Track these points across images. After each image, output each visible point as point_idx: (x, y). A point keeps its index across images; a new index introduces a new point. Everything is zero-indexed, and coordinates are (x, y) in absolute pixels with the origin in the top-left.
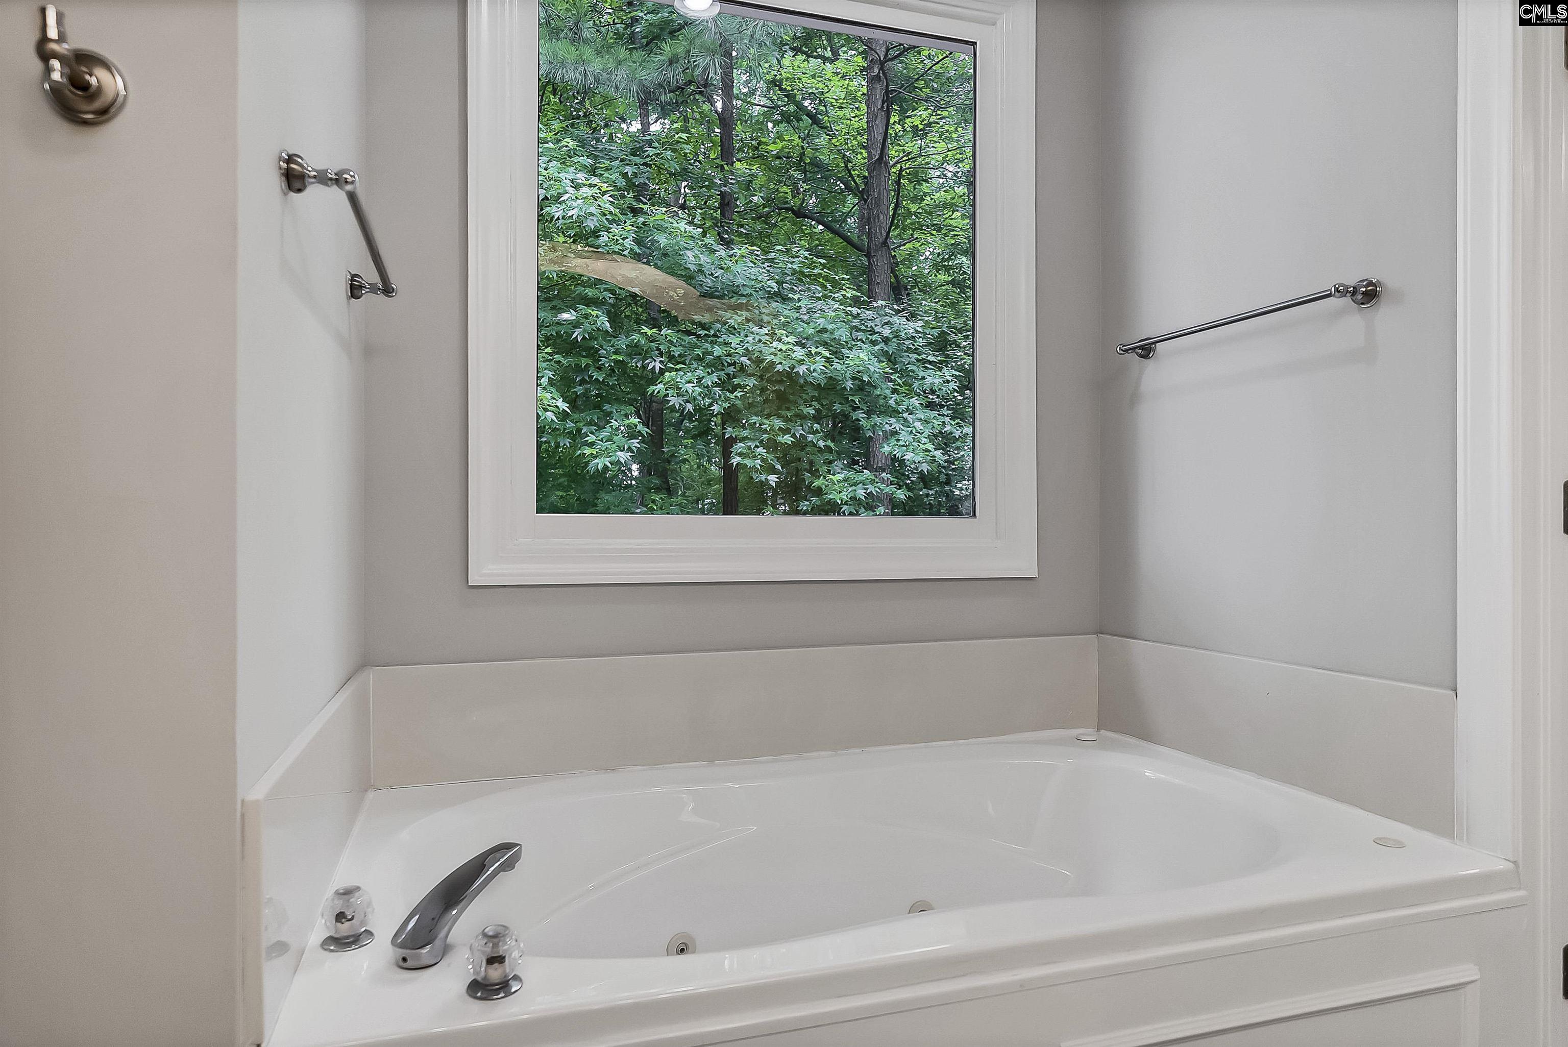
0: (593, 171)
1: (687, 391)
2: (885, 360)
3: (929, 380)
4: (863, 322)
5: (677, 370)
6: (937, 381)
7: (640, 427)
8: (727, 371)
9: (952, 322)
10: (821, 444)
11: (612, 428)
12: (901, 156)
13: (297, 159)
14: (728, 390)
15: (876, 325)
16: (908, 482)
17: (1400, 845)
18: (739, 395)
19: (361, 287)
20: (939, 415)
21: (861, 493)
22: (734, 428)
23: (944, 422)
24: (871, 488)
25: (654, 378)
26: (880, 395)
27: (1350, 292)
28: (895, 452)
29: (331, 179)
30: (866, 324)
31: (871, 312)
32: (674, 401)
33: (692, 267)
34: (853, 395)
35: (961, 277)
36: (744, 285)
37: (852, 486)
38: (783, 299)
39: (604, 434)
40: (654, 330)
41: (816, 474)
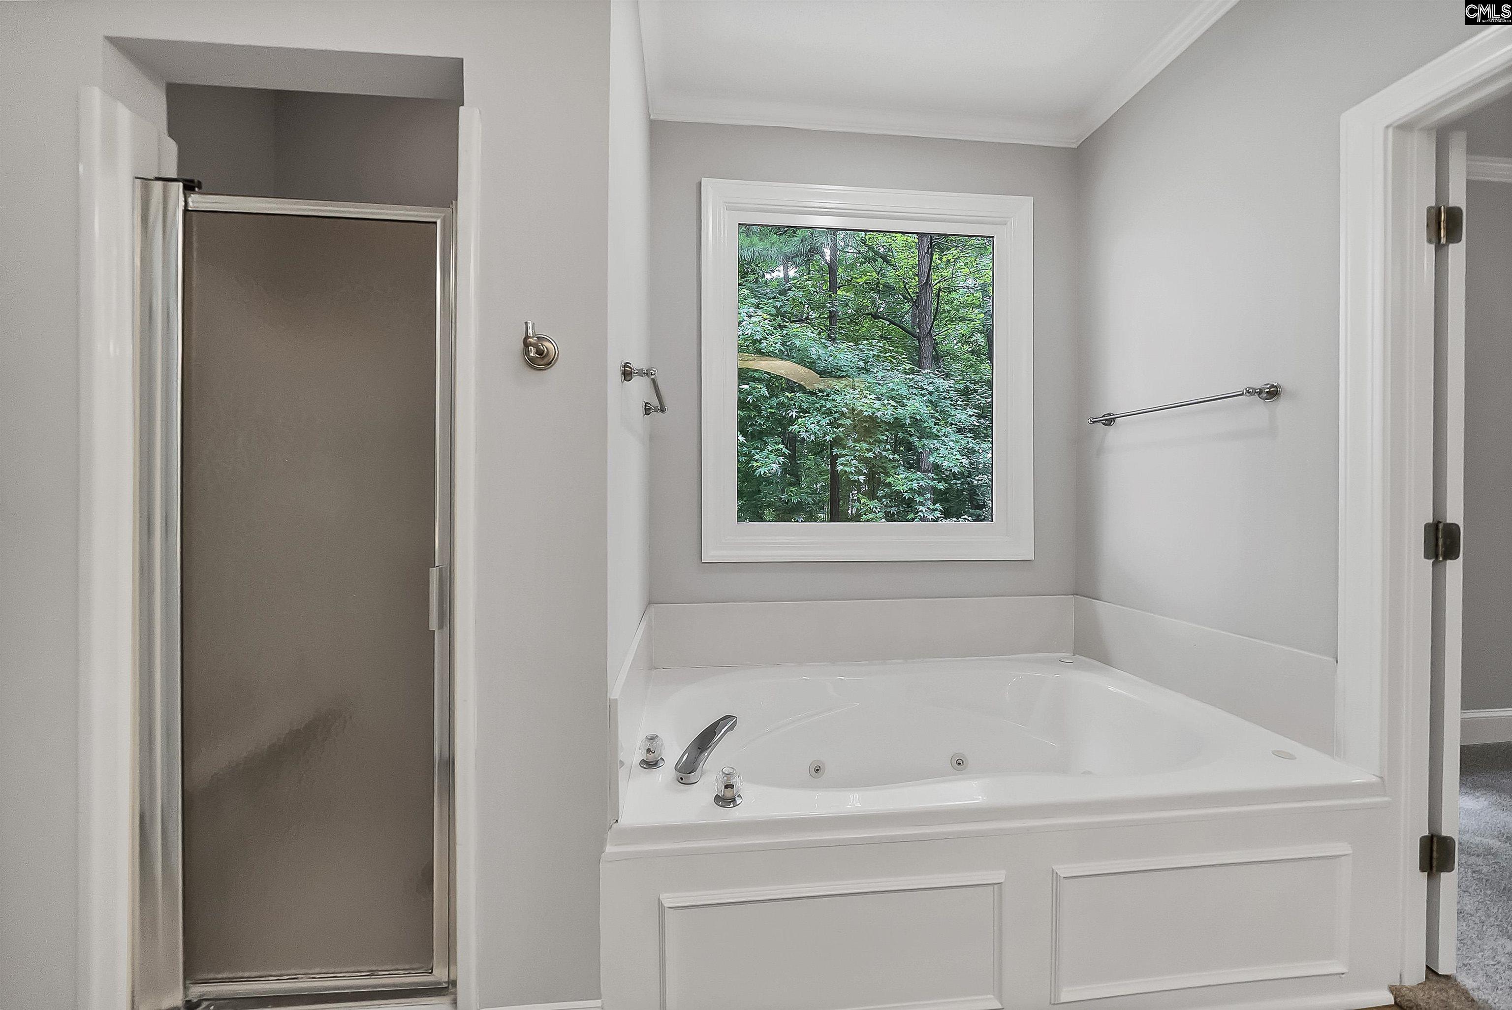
0: (757, 306)
1: (811, 429)
2: (930, 405)
3: (958, 416)
4: (916, 383)
5: (805, 417)
6: (963, 417)
7: (784, 450)
8: (834, 416)
9: (972, 377)
10: (891, 457)
11: (769, 451)
12: (940, 279)
13: (628, 364)
14: (835, 427)
15: (924, 385)
16: (943, 476)
17: (1291, 757)
18: (841, 430)
19: (650, 409)
20: (965, 437)
21: (915, 485)
22: (838, 449)
23: (968, 442)
24: (922, 483)
25: (792, 421)
26: (928, 427)
27: (1257, 392)
28: (937, 461)
29: (645, 373)
30: (918, 384)
31: (921, 377)
32: (803, 435)
33: (814, 357)
34: (910, 428)
35: (978, 348)
36: (844, 365)
37: (909, 482)
38: (867, 371)
39: (764, 454)
40: (792, 394)
41: (887, 474)
